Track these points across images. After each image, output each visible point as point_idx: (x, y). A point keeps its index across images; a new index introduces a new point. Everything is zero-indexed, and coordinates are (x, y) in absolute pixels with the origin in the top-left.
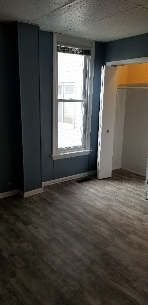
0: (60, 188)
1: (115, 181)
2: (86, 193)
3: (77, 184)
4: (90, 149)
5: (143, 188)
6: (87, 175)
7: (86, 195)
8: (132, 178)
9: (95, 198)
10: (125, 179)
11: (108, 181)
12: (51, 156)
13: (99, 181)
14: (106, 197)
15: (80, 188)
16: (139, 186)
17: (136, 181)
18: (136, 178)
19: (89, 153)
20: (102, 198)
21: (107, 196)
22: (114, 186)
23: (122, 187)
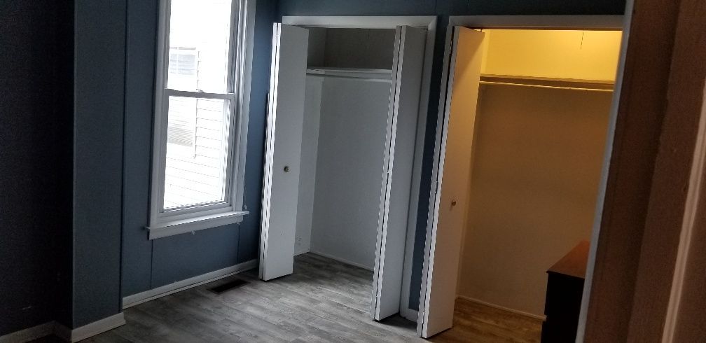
0: (169, 310)
1: (301, 283)
2: (238, 317)
3: (212, 295)
4: (244, 209)
5: (363, 296)
6: (236, 273)
7: (239, 323)
8: (338, 273)
9: (262, 328)
10: (322, 277)
11: (287, 284)
12: (145, 229)
13: (265, 285)
14: (286, 325)
15: (220, 308)
16: (356, 292)
17: (347, 281)
18: (346, 272)
19: (241, 220)
20: (279, 327)
21: (289, 322)
22: (301, 295)
23: (320, 296)
